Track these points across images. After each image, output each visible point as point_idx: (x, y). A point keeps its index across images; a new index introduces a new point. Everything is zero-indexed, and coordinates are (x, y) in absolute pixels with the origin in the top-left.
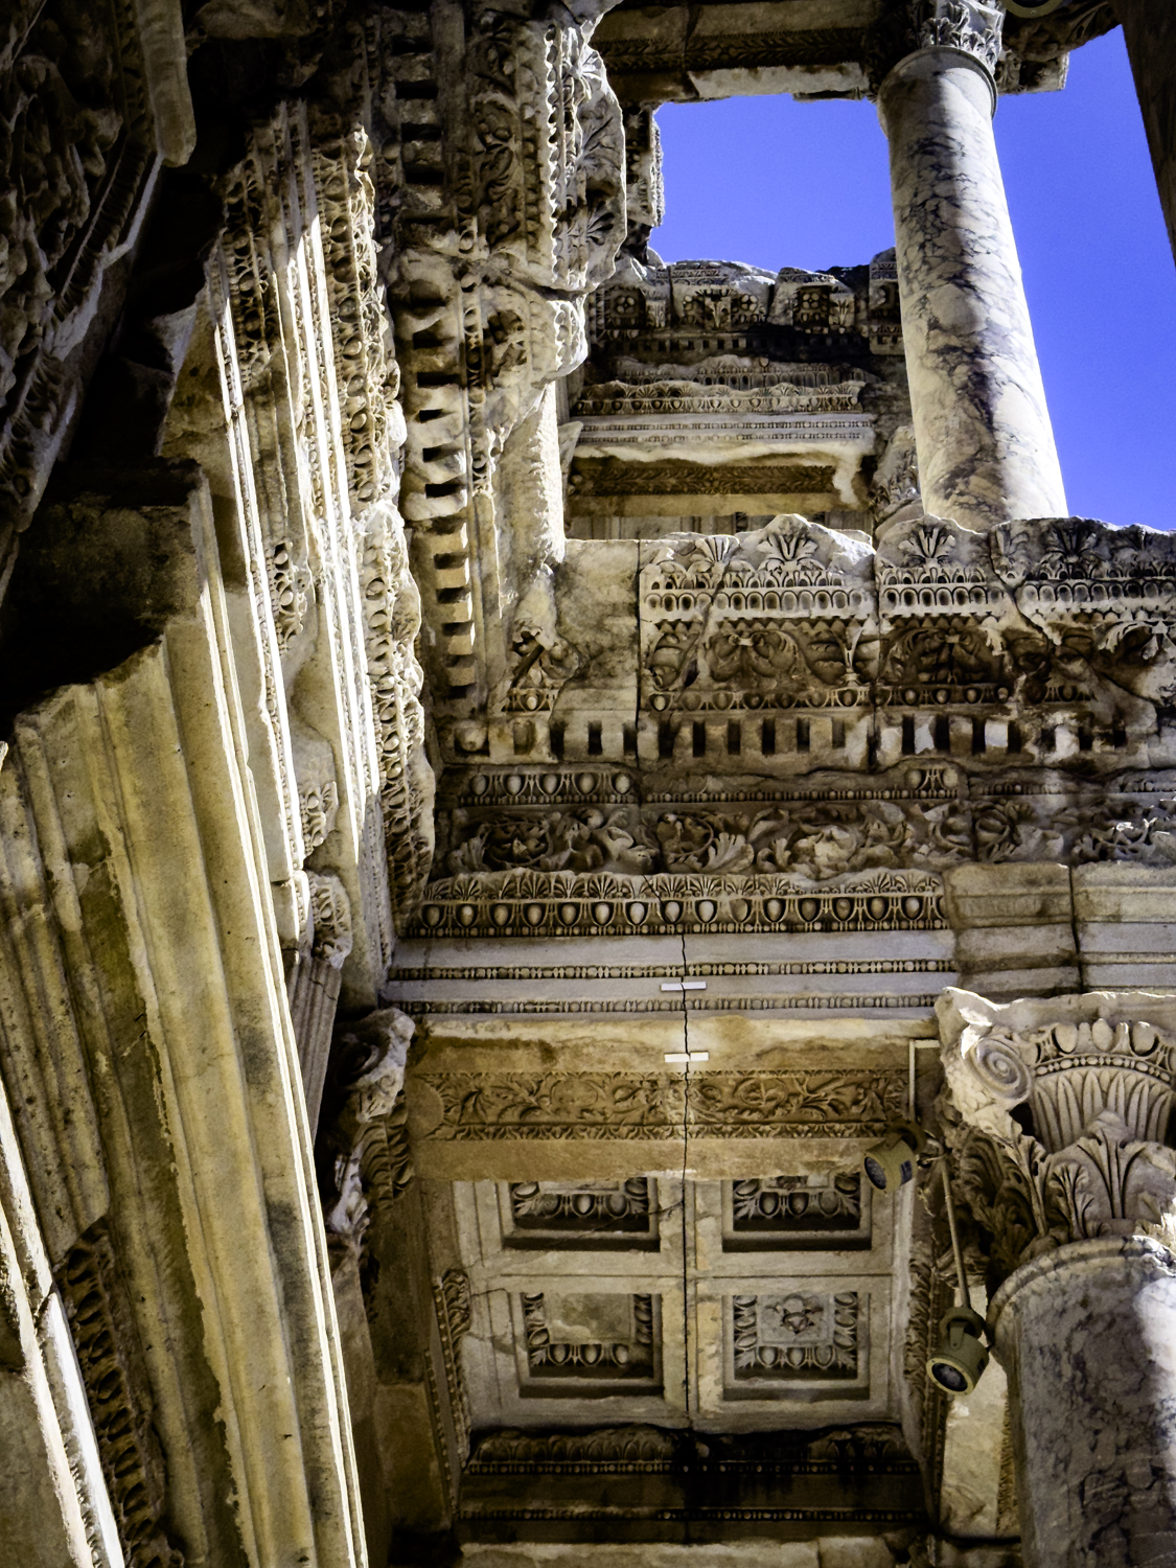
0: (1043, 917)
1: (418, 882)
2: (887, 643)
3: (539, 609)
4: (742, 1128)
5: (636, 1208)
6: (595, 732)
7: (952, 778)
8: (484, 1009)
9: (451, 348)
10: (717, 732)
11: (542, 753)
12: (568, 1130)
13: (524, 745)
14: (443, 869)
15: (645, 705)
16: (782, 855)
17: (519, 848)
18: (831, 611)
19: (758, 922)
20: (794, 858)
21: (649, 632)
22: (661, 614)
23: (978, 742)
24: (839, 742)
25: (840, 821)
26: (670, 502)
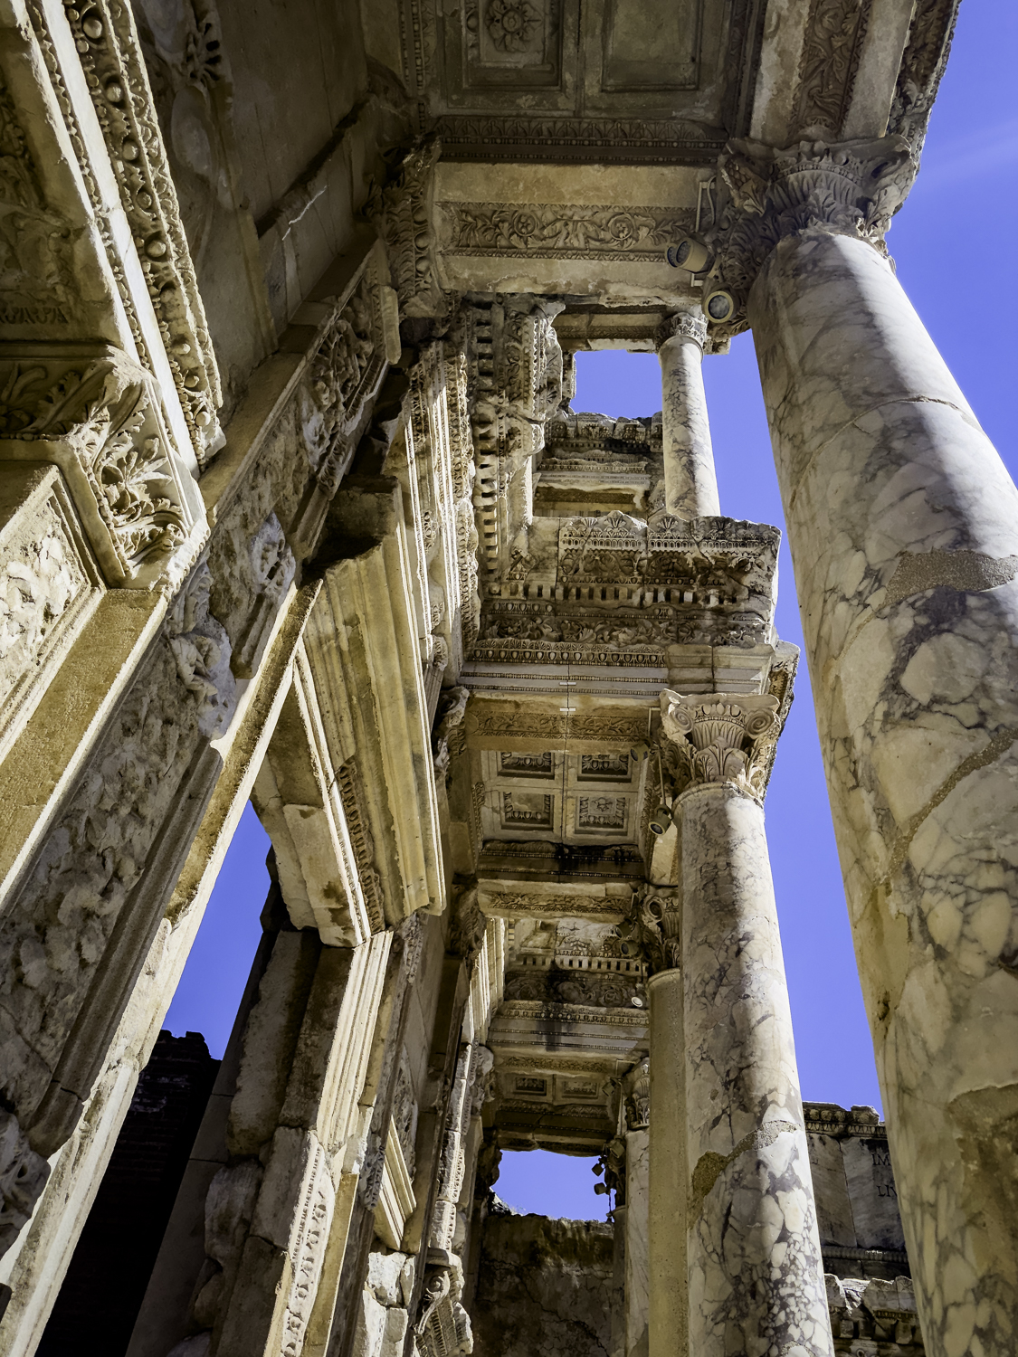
0: (701, 665)
1: (473, 641)
2: (650, 561)
3: (522, 542)
4: (587, 736)
5: (547, 764)
6: (540, 589)
7: (671, 612)
8: (495, 688)
9: (494, 440)
10: (585, 591)
11: (521, 596)
12: (523, 734)
13: (514, 593)
14: (482, 636)
15: (559, 580)
16: (607, 638)
17: (510, 630)
18: (630, 548)
19: (597, 661)
20: (611, 639)
21: (562, 552)
22: (567, 546)
23: (681, 599)
24: (630, 597)
25: (628, 626)
26: (573, 505)
